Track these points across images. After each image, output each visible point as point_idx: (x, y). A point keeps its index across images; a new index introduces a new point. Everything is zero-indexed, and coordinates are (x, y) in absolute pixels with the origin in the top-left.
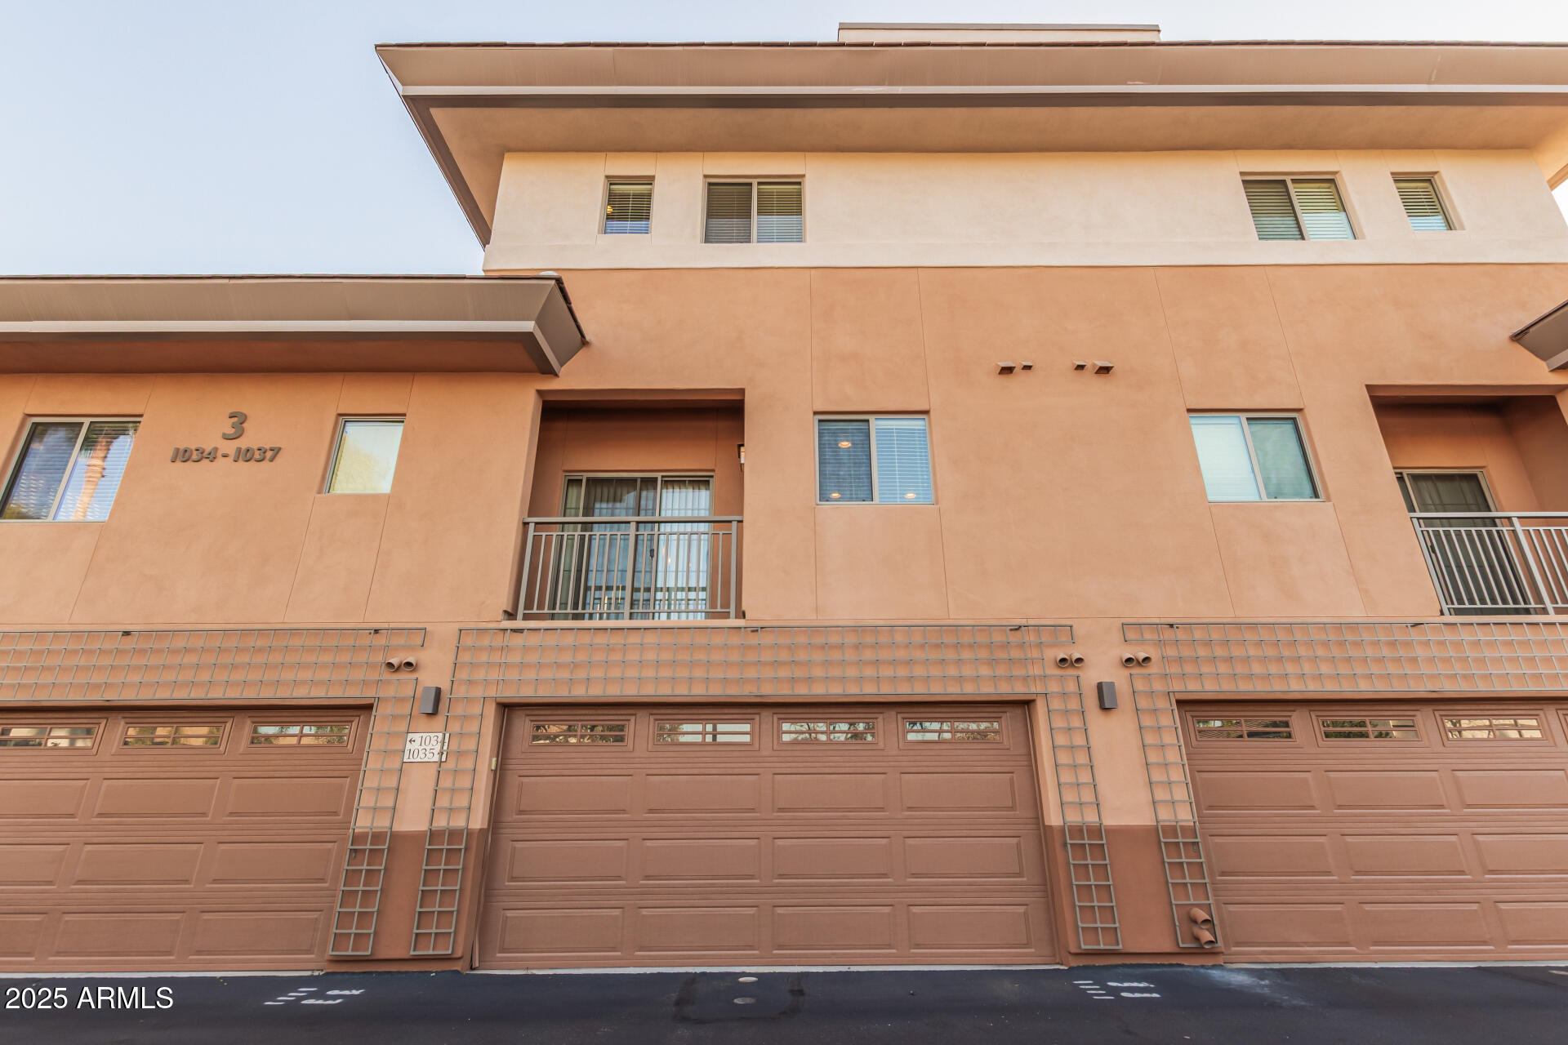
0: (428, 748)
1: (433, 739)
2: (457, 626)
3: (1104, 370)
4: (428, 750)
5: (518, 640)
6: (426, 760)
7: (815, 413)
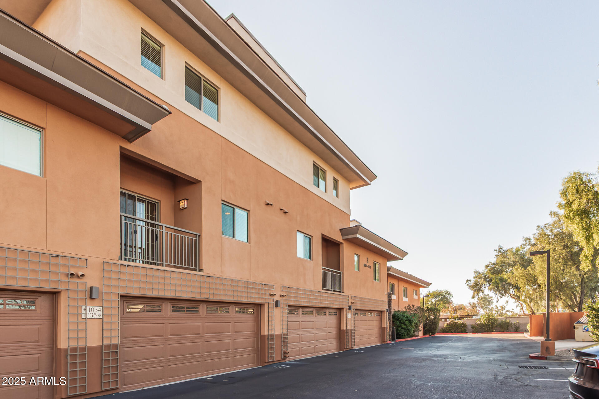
0: (93, 313)
1: (95, 309)
2: (102, 261)
3: (286, 212)
4: (93, 314)
5: (124, 270)
6: (93, 318)
7: (222, 200)
